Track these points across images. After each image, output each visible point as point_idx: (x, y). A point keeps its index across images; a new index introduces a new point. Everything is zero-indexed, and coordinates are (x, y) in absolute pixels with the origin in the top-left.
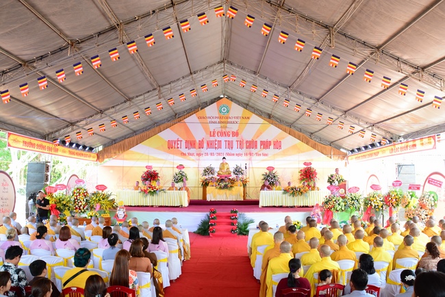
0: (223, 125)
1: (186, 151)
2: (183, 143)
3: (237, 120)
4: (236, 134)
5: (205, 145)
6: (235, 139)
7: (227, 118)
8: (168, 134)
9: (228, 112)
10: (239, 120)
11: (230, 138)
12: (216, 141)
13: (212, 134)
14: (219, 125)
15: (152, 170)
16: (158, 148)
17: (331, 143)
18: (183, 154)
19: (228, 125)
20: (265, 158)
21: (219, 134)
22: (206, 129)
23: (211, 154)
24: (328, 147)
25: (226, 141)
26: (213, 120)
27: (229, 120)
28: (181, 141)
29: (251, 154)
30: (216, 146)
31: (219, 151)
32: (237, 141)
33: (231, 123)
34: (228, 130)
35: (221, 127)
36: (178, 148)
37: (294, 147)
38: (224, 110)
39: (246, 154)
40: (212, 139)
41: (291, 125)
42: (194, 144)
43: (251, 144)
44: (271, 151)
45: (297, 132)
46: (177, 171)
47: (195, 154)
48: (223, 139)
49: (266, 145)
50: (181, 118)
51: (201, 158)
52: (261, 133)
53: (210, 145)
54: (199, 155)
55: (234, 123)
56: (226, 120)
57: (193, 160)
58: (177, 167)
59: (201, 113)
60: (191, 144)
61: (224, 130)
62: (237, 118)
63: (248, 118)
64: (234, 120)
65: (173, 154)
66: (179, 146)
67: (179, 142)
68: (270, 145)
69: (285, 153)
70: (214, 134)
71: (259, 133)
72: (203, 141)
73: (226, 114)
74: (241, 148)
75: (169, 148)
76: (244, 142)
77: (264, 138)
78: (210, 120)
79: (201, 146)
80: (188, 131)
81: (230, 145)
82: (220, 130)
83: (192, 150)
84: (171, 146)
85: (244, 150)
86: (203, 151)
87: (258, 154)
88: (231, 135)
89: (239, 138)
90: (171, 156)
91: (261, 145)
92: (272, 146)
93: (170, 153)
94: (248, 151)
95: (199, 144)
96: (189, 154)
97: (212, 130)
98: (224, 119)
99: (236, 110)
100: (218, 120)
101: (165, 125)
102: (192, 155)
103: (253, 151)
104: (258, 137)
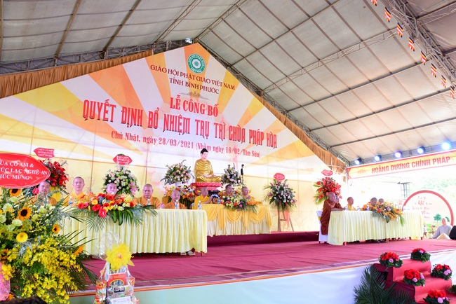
0: (193, 90)
1: (123, 129)
2: (118, 112)
3: (216, 87)
4: (213, 111)
5: (161, 122)
6: (212, 119)
7: (201, 80)
8: (85, 87)
9: (202, 69)
10: (219, 88)
11: (205, 117)
12: (180, 117)
13: (175, 104)
14: (187, 90)
15: (53, 161)
16: (58, 114)
17: (330, 148)
18: (116, 135)
19: (203, 93)
20: (256, 159)
21: (187, 106)
22: (164, 91)
23: (171, 142)
24: (327, 153)
25: (197, 121)
26: (178, 78)
27: (204, 84)
28: (113, 106)
29: (236, 151)
30: (181, 128)
31: (185, 137)
32: (216, 124)
33: (207, 89)
34: (201, 101)
35: (191, 94)
36: (106, 120)
37: (292, 146)
38: (196, 64)
39: (229, 150)
40: (174, 112)
41: (286, 111)
42: (140, 117)
43: (237, 134)
44: (263, 148)
45: (293, 124)
46: (114, 168)
47: (141, 139)
48: (193, 116)
49: (257, 137)
50: (115, 61)
51: (152, 146)
52: (250, 117)
53: (170, 123)
54: (148, 140)
55: (211, 90)
56: (199, 83)
57: (136, 150)
58: (115, 159)
59: (155, 58)
60: (133, 115)
61: (194, 100)
62: (217, 83)
63: (233, 88)
64: (210, 85)
65: (95, 132)
66: (108, 116)
67: (107, 108)
68: (262, 139)
69: (281, 156)
70: (177, 104)
71: (248, 117)
72: (156, 113)
73: (199, 74)
74: (222, 138)
75: (85, 117)
76: (227, 128)
77: (254, 125)
78: (172, 76)
79: (153, 124)
80: (128, 88)
81: (204, 129)
82: (188, 98)
83: (135, 130)
84: (91, 112)
85: (226, 143)
86: (157, 133)
87: (246, 153)
88: (206, 112)
89: (218, 120)
90: (89, 136)
91: (250, 137)
92: (265, 142)
93: (88, 129)
94: (233, 144)
95: (150, 119)
96: (129, 137)
97: (175, 97)
98: (196, 81)
99: (215, 70)
100: (185, 80)
101: (79, 66)
102: (135, 138)
103: (240, 145)
104: (246, 122)
